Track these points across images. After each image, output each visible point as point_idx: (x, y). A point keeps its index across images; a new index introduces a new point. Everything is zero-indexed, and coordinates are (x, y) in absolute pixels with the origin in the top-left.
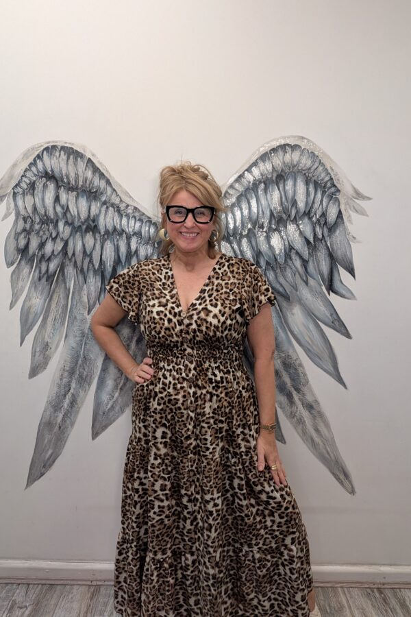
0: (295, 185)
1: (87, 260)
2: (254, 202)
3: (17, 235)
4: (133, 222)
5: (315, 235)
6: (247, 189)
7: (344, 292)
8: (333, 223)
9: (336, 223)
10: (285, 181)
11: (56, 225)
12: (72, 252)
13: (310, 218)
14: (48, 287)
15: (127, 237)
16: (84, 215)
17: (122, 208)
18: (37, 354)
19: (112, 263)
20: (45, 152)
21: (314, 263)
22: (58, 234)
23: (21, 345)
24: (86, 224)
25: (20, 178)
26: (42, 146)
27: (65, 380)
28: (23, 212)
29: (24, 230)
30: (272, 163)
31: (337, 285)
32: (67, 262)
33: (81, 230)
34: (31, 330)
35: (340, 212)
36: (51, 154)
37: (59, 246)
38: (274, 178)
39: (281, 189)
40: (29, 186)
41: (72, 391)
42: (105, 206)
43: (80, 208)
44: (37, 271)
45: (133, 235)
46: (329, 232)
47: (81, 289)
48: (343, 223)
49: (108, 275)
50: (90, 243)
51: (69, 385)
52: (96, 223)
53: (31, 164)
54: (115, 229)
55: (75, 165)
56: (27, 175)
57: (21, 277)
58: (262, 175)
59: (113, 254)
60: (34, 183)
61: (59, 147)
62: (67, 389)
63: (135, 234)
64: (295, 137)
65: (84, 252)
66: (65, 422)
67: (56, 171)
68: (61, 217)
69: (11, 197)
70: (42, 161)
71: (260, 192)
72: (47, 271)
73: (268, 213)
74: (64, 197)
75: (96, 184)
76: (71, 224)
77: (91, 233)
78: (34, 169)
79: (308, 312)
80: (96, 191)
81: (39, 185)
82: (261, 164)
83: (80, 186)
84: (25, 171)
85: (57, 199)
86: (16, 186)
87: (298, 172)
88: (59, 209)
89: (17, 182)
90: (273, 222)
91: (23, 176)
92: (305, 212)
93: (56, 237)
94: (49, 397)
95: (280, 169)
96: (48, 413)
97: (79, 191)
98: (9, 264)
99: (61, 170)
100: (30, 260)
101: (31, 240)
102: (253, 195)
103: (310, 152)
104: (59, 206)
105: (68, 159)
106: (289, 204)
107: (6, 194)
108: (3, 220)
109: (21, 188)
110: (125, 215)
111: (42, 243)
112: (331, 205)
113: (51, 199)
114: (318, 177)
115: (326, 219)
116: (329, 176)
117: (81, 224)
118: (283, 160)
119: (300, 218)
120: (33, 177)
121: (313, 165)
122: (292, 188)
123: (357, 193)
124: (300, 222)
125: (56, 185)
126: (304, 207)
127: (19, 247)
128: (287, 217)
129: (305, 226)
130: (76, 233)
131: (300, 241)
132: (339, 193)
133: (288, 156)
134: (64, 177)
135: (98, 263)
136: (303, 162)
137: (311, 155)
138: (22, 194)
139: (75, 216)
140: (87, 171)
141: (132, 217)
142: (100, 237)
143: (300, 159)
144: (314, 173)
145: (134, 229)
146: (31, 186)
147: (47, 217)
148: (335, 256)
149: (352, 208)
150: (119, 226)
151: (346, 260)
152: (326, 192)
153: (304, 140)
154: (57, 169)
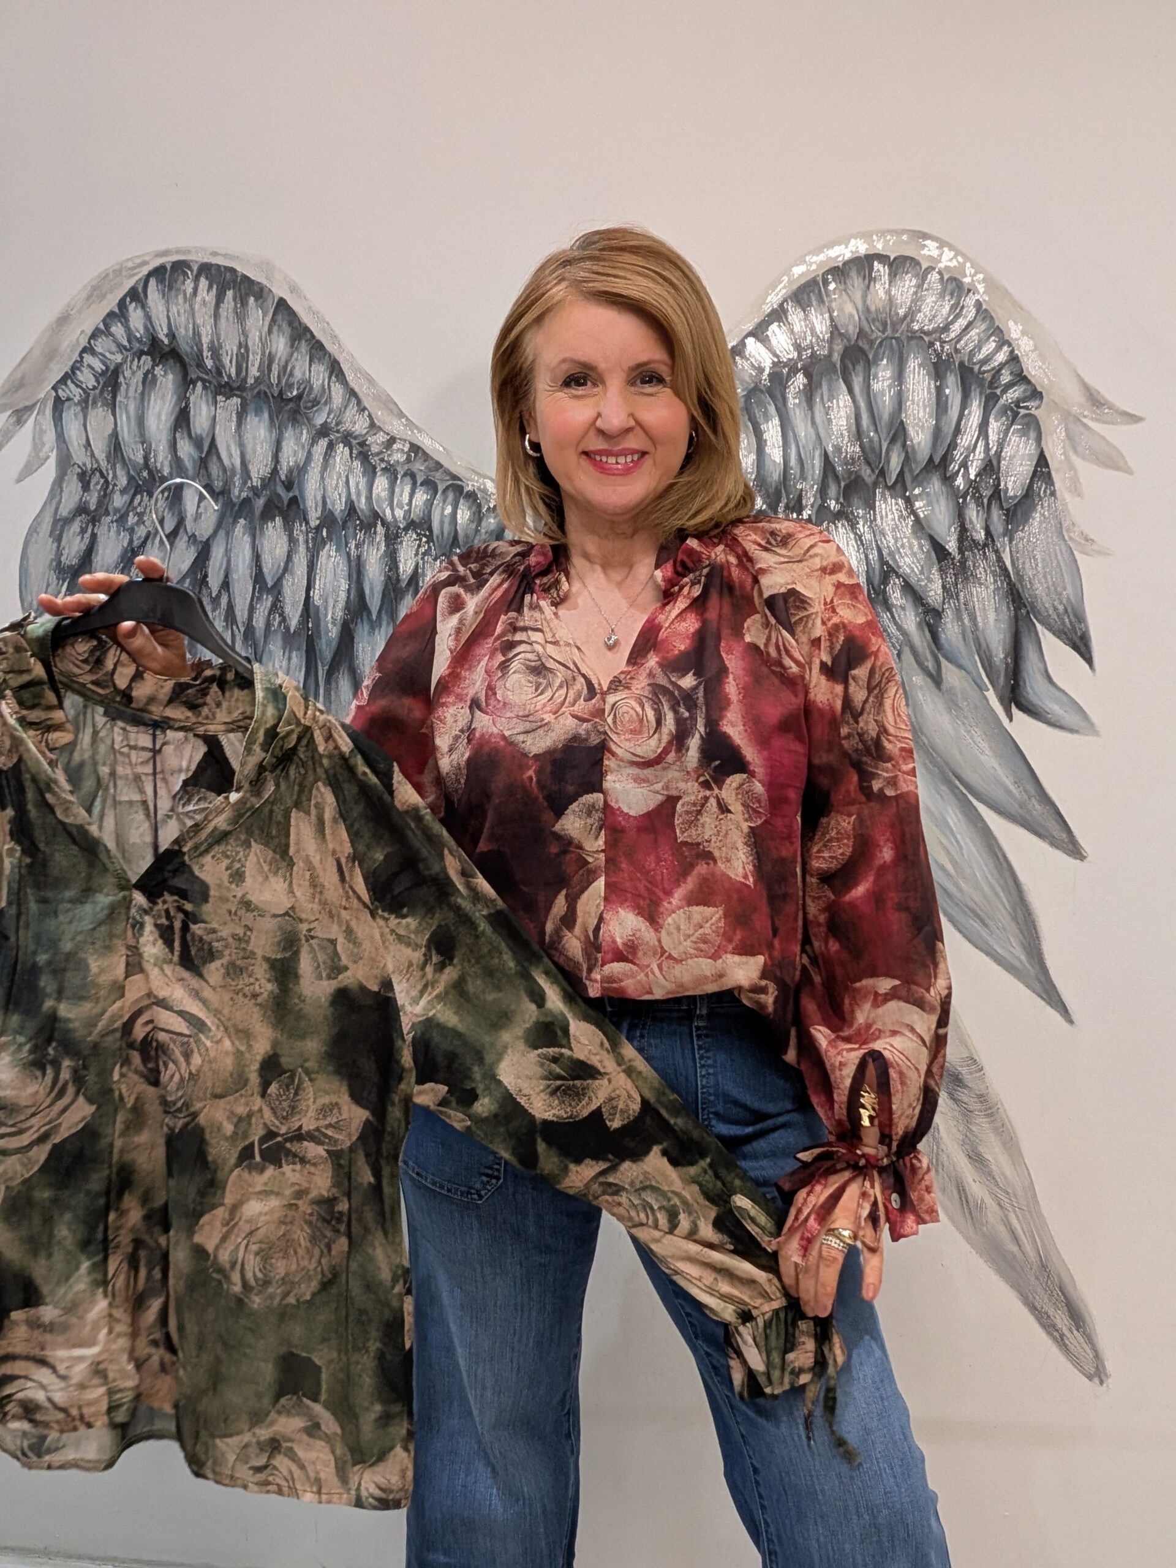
0: (900, 376)
1: (268, 601)
2: (772, 431)
3: (60, 526)
4: (407, 489)
5: (963, 532)
6: (754, 391)
7: (1054, 708)
8: (1020, 493)
9: (1029, 496)
10: (869, 365)
11: (176, 498)
12: (222, 577)
13: (948, 479)
15: (387, 536)
16: (259, 469)
17: (375, 449)
19: (339, 614)
20: (152, 282)
21: (959, 618)
22: (181, 523)
24: (266, 493)
25: (76, 356)
26: (145, 263)
28: (79, 456)
29: (81, 509)
30: (830, 311)
31: (1034, 688)
33: (251, 511)
35: (1042, 461)
36: (170, 288)
37: (183, 558)
38: (836, 357)
39: (857, 389)
40: (102, 382)
42: (323, 443)
43: (249, 446)
45: (406, 529)
46: (1007, 522)
48: (1053, 493)
49: (326, 649)
50: (278, 551)
52: (295, 492)
53: (111, 315)
54: (351, 509)
55: (241, 317)
56: (99, 349)
58: (798, 347)
59: (344, 585)
60: (117, 371)
61: (195, 268)
63: (411, 525)
64: (900, 233)
65: (258, 578)
67: (183, 333)
68: (190, 471)
69: (49, 412)
70: (144, 307)
71: (792, 401)
73: (818, 463)
74: (201, 413)
75: (298, 374)
76: (222, 493)
77: (278, 520)
78: (118, 330)
79: (942, 773)
80: (299, 397)
81: (132, 379)
82: (795, 316)
83: (251, 381)
84: (94, 336)
85: (182, 419)
86: (63, 381)
87: (910, 339)
88: (185, 449)
89: (67, 368)
90: (833, 491)
91: (84, 350)
92: (931, 459)
93: (175, 532)
95: (853, 331)
97: (248, 395)
99: (197, 334)
101: (101, 539)
102: (772, 409)
103: (946, 277)
104: (187, 440)
105: (220, 299)
106: (883, 437)
107: (34, 405)
108: (19, 480)
109: (77, 386)
110: (385, 470)
111: (133, 550)
112: (1014, 439)
113: (163, 417)
114: (972, 354)
115: (998, 479)
116: (1005, 348)
117: (251, 495)
118: (864, 302)
119: (915, 478)
120: (112, 353)
121: (957, 317)
122: (890, 387)
123: (1095, 401)
124: (917, 491)
125: (180, 377)
126: (930, 444)
127: (63, 559)
128: (874, 477)
129: (929, 504)
130: (235, 522)
131: (916, 548)
132: (1037, 403)
133: (880, 290)
134: (206, 353)
135: (299, 612)
136: (926, 309)
137: (950, 287)
138: (79, 402)
139: (233, 469)
140: (274, 336)
141: (405, 475)
142: (307, 533)
143: (917, 299)
144: (958, 341)
145: (410, 510)
146: (109, 379)
147: (150, 472)
148: (1026, 595)
149: (1080, 449)
150: (363, 500)
151: (1061, 608)
152: (998, 398)
153: (928, 242)
154: (186, 329)
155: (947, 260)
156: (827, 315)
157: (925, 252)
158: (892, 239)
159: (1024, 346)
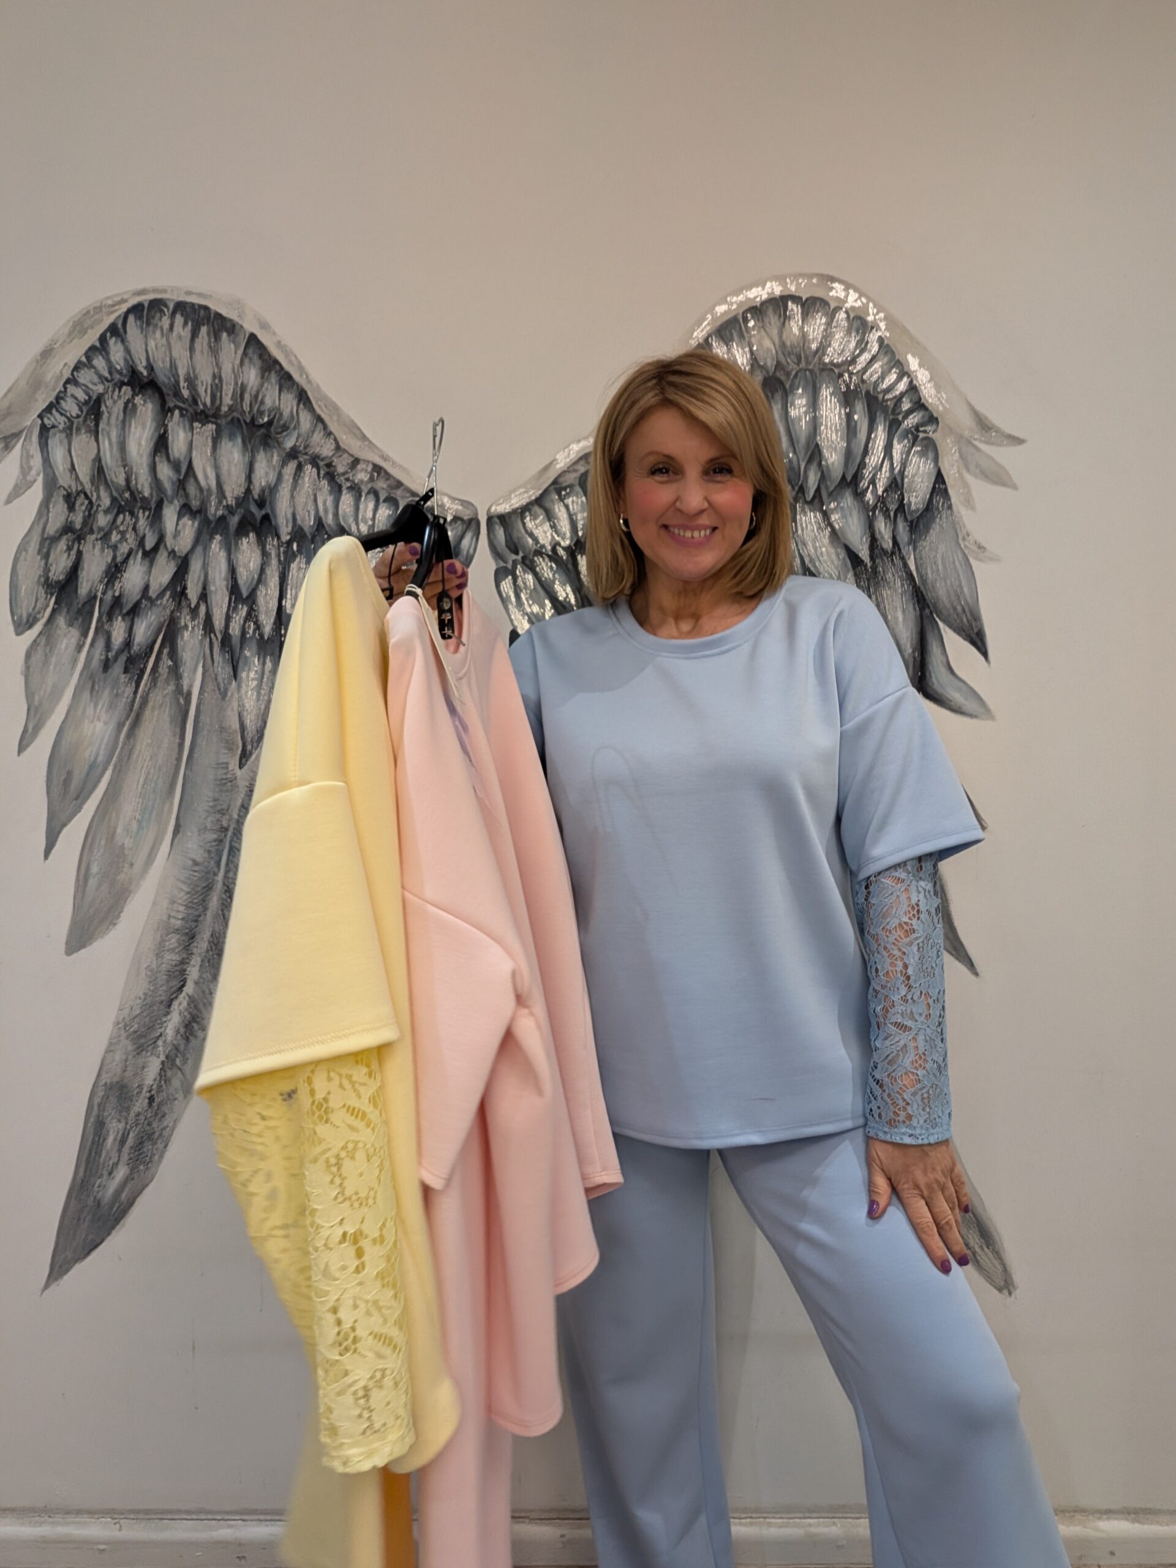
0: (814, 404)
1: (243, 611)
3: (47, 544)
4: (372, 506)
5: (873, 541)
7: (955, 696)
8: (921, 506)
9: (929, 508)
10: (786, 394)
11: (156, 517)
12: (200, 589)
13: (859, 495)
14: (129, 690)
16: (234, 489)
17: (340, 469)
18: (92, 882)
20: (131, 319)
22: (161, 539)
23: (46, 856)
24: (241, 511)
25: (60, 387)
26: (123, 301)
27: (171, 958)
28: (65, 480)
29: (67, 529)
30: (750, 345)
31: (938, 677)
32: (185, 618)
33: (227, 527)
34: (78, 809)
35: (939, 478)
36: (148, 324)
37: (163, 573)
39: (777, 414)
40: (85, 411)
41: (189, 988)
42: (292, 466)
43: (224, 469)
44: (101, 644)
46: (911, 532)
47: (224, 695)
48: (950, 507)
50: (252, 564)
51: (183, 972)
52: (267, 510)
53: (92, 348)
54: (320, 524)
55: (214, 351)
56: (81, 380)
57: (54, 660)
60: (99, 400)
61: (171, 306)
62: (175, 983)
64: (810, 276)
65: (234, 589)
66: (168, 1081)
67: (161, 365)
68: (169, 492)
69: (35, 438)
72: (128, 643)
74: (179, 438)
75: (268, 402)
76: (199, 511)
77: (252, 537)
78: (99, 362)
80: (270, 423)
81: (113, 407)
82: (721, 350)
83: (224, 409)
84: (76, 368)
85: (161, 444)
86: (49, 409)
87: (822, 370)
88: (165, 472)
89: (52, 398)
91: (68, 381)
92: (844, 477)
93: (156, 549)
94: (121, 1010)
95: (770, 364)
96: (118, 1056)
97: (223, 422)
98: (22, 625)
99: (173, 366)
100: (79, 612)
101: (86, 556)
103: (852, 316)
104: (166, 463)
105: (194, 335)
106: (801, 457)
107: (21, 432)
108: (8, 501)
109: (62, 414)
110: (348, 488)
111: (116, 566)
112: (914, 459)
113: (143, 443)
114: (876, 384)
115: (902, 495)
116: (905, 379)
117: (226, 513)
118: (781, 337)
119: (830, 494)
120: (95, 384)
121: (862, 352)
122: (806, 413)
123: (984, 425)
124: (832, 505)
125: (158, 407)
126: (842, 465)
127: (50, 575)
128: (794, 493)
129: (844, 517)
130: (211, 538)
131: (834, 557)
132: (934, 427)
133: (794, 327)
134: (182, 384)
135: (272, 620)
136: (835, 345)
137: (856, 324)
138: (64, 430)
139: (209, 490)
140: (246, 368)
141: (369, 493)
142: (279, 547)
143: (827, 337)
144: (864, 373)
145: (373, 525)
146: (92, 408)
147: (132, 494)
148: (929, 596)
149: (972, 467)
150: (330, 516)
151: (959, 608)
152: (900, 423)
153: (836, 285)
154: (163, 362)
155: (853, 300)
156: (747, 349)
157: (833, 293)
158: (803, 282)
159: (922, 377)
